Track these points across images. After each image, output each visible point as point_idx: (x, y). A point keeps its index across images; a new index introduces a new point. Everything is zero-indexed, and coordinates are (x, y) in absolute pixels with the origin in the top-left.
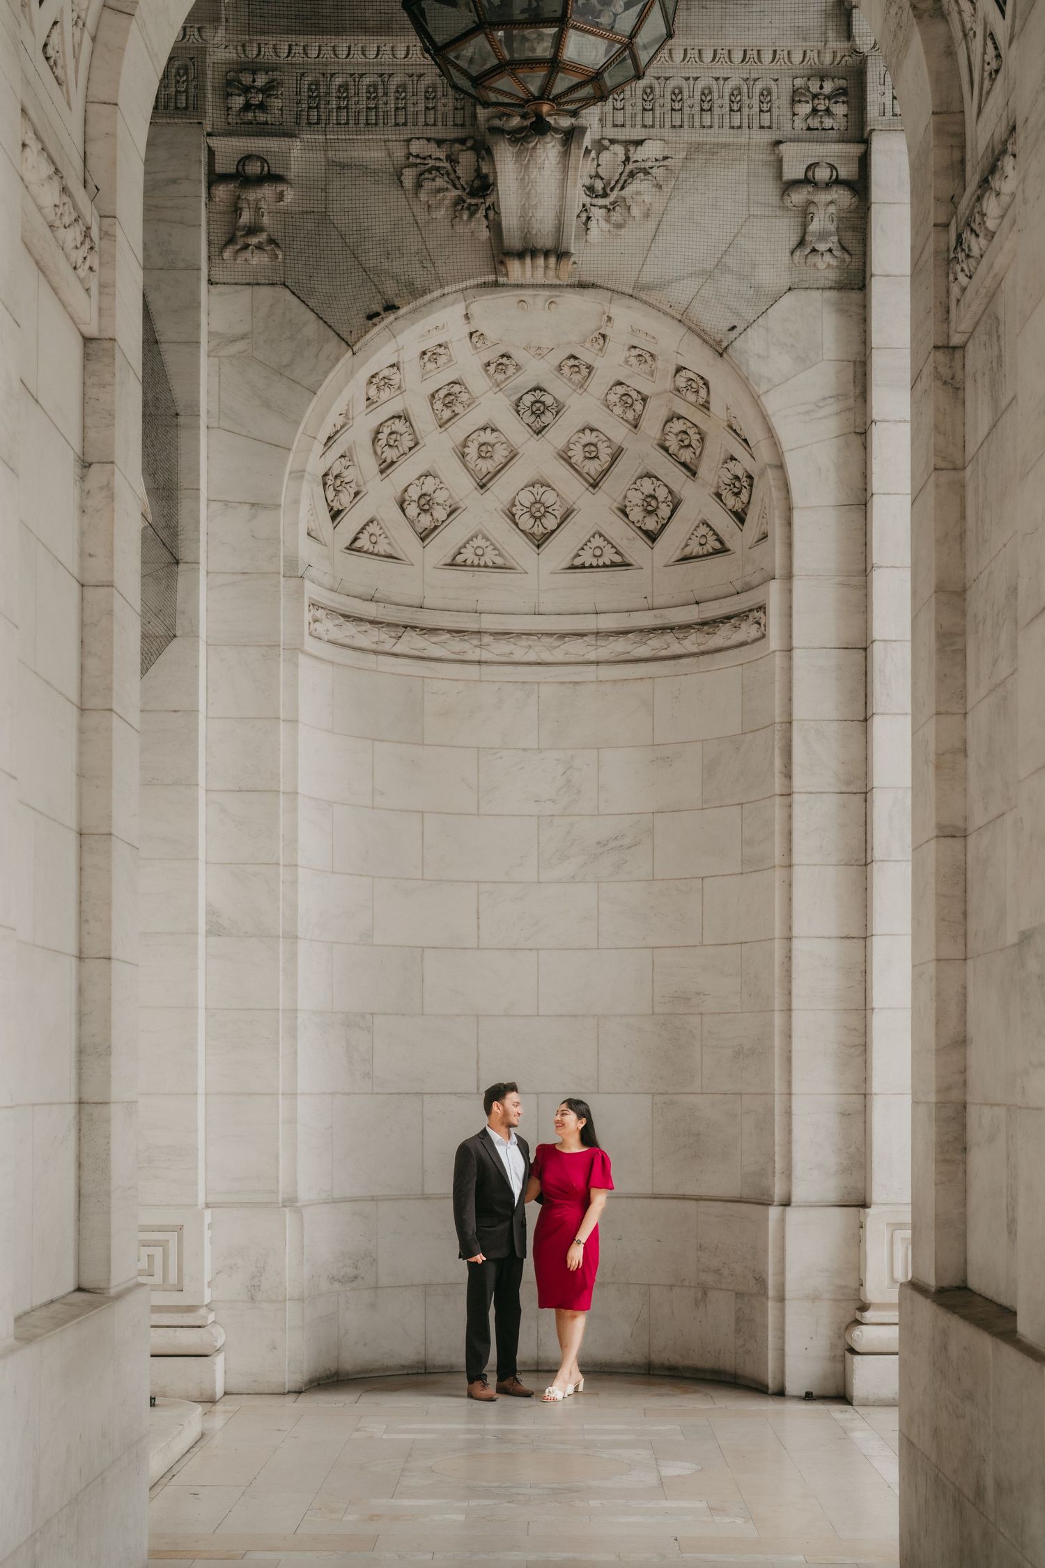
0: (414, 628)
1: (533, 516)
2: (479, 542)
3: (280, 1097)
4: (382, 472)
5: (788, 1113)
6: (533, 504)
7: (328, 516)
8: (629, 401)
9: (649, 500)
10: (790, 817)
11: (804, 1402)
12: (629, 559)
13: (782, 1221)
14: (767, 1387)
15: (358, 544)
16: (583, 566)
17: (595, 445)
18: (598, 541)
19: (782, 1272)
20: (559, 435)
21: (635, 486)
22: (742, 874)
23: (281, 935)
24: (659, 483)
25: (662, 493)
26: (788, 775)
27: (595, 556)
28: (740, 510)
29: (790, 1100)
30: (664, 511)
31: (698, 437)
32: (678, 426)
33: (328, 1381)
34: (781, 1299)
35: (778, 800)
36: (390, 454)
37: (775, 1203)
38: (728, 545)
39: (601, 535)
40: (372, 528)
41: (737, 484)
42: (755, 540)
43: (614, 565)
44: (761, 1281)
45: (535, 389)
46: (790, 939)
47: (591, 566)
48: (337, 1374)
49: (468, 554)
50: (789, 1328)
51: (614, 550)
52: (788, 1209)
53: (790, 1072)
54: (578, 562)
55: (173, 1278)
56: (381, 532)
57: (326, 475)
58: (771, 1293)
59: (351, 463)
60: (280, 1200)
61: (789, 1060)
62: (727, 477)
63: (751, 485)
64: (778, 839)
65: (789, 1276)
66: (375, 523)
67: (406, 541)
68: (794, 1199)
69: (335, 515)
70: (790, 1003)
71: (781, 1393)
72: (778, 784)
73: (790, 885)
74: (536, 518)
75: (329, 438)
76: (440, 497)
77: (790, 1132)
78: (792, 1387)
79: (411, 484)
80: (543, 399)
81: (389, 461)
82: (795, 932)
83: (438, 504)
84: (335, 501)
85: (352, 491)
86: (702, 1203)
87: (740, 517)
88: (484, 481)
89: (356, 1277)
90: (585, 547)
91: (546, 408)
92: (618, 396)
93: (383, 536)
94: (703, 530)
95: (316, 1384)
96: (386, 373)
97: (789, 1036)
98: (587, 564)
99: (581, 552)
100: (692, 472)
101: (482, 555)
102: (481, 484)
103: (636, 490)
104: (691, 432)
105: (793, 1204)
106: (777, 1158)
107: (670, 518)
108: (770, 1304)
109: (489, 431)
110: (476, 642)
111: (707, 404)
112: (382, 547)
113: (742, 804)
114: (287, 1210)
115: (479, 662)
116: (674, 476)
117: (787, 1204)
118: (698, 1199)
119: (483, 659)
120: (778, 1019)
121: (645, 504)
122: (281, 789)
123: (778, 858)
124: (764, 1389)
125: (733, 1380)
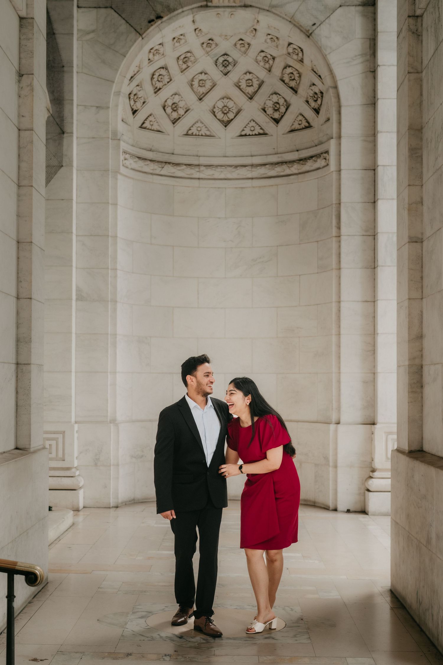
0: (169, 163)
1: (223, 113)
2: (199, 124)
3: (109, 374)
4: (155, 93)
5: (339, 382)
6: (223, 107)
7: (131, 113)
8: (267, 59)
9: (275, 104)
10: (340, 246)
11: (346, 514)
12: (267, 132)
13: (336, 431)
14: (329, 507)
15: (144, 125)
16: (246, 135)
17: (251, 80)
18: (252, 124)
19: (336, 455)
20: (235, 75)
21: (269, 98)
22: (318, 273)
23: (109, 300)
24: (280, 96)
25: (281, 101)
26: (339, 228)
27: (251, 130)
28: (317, 108)
29: (340, 376)
30: (283, 109)
31: (298, 75)
32: (289, 70)
33: (129, 503)
34: (336, 467)
35: (334, 239)
36: (159, 85)
37: (333, 423)
38: (312, 124)
39: (254, 121)
40: (151, 118)
41: (316, 96)
42: (324, 121)
43: (260, 134)
44: (326, 458)
45: (224, 55)
46: (339, 302)
47: (249, 135)
48: (134, 500)
49: (194, 130)
50: (339, 480)
51: (260, 128)
52: (339, 425)
53: (339, 363)
54: (243, 133)
55: (60, 455)
56: (155, 120)
57: (130, 94)
58: (331, 464)
59: (141, 89)
60: (109, 420)
61: (339, 357)
62: (311, 93)
63: (322, 97)
64: (334, 258)
65: (339, 456)
66: (152, 116)
67: (166, 125)
68: (342, 421)
69: (134, 112)
70: (339, 332)
71: (335, 510)
72: (334, 232)
73: (340, 277)
74: (225, 114)
75: (132, 77)
76: (181, 104)
77: (340, 390)
78: (340, 508)
79: (168, 98)
80: (228, 59)
81: (158, 88)
82: (342, 299)
83: (180, 108)
84: (134, 106)
85: (142, 101)
86: (299, 423)
87: (317, 111)
88: (201, 97)
89: (142, 456)
90: (247, 127)
91: (229, 63)
92: (262, 57)
93: (156, 122)
94: (300, 118)
95: (124, 504)
96: (157, 47)
97: (339, 346)
98: (248, 134)
99: (245, 129)
100: (295, 90)
101: (200, 130)
102: (200, 98)
103: (270, 100)
104: (295, 73)
105: (341, 423)
106: (334, 402)
107: (285, 113)
108: (331, 469)
109: (203, 74)
110: (197, 170)
111: (302, 60)
112: (155, 127)
113: (318, 241)
114: (112, 425)
115: (199, 179)
116: (287, 93)
117: (338, 423)
118: (297, 421)
119: (201, 177)
120: (334, 339)
121: (274, 106)
122: (110, 234)
123: (334, 265)
124: (328, 508)
125: (313, 504)
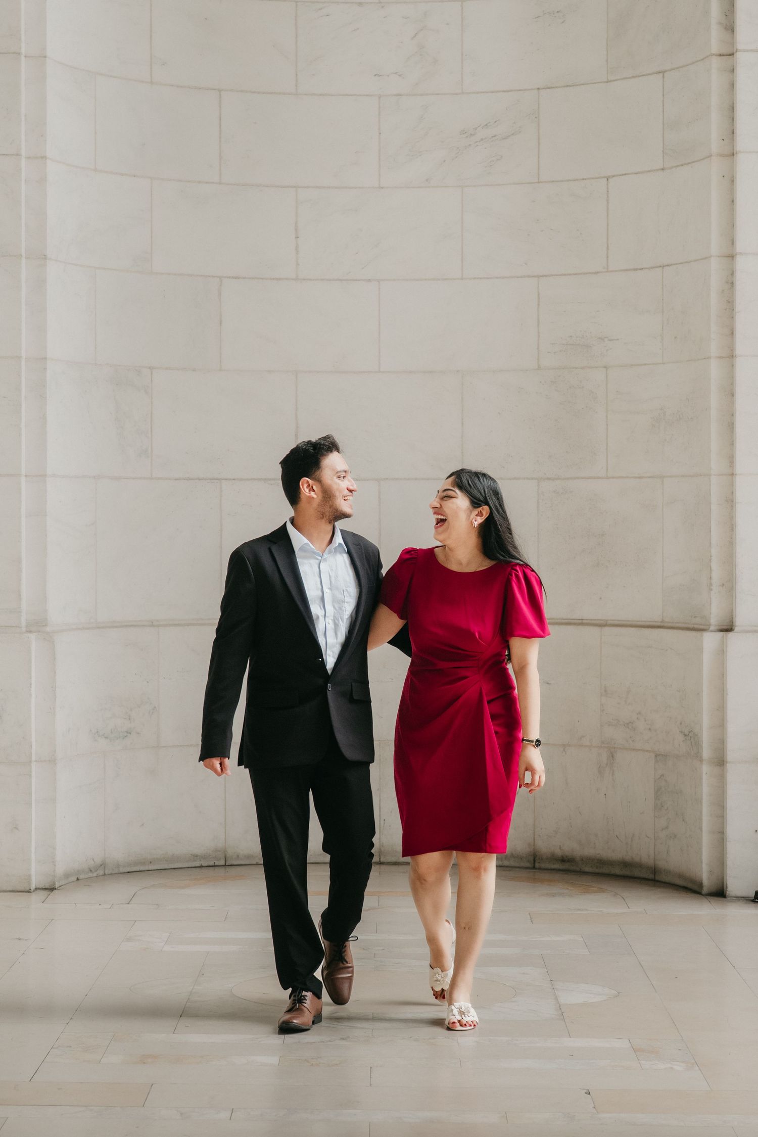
3: (23, 479)
5: (730, 501)
10: (732, 85)
11: (753, 905)
13: (722, 652)
14: (701, 885)
19: (721, 724)
22: (663, 169)
23: (24, 254)
26: (730, 28)
29: (732, 484)
33: (91, 875)
34: (720, 762)
35: (716, 62)
37: (712, 628)
44: (691, 737)
46: (732, 257)
48: (103, 865)
50: (730, 803)
52: (730, 634)
53: (732, 444)
58: (706, 753)
60: (24, 624)
61: (731, 427)
64: (716, 119)
65: (732, 728)
68: (739, 622)
70: (732, 349)
71: (720, 893)
72: (715, 39)
73: (733, 181)
77: (732, 528)
78: (734, 886)
82: (740, 247)
86: (606, 629)
89: (129, 732)
95: (74, 878)
97: (730, 393)
105: (736, 629)
106: (714, 565)
108: (705, 769)
113: (663, 72)
114: (33, 636)
117: (728, 629)
118: (602, 624)
120: (715, 370)
122: (23, 51)
123: (715, 144)
124: (695, 888)
125: (651, 876)
